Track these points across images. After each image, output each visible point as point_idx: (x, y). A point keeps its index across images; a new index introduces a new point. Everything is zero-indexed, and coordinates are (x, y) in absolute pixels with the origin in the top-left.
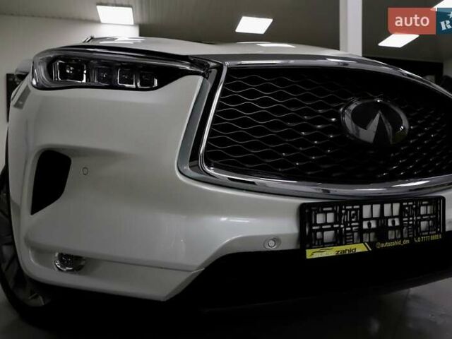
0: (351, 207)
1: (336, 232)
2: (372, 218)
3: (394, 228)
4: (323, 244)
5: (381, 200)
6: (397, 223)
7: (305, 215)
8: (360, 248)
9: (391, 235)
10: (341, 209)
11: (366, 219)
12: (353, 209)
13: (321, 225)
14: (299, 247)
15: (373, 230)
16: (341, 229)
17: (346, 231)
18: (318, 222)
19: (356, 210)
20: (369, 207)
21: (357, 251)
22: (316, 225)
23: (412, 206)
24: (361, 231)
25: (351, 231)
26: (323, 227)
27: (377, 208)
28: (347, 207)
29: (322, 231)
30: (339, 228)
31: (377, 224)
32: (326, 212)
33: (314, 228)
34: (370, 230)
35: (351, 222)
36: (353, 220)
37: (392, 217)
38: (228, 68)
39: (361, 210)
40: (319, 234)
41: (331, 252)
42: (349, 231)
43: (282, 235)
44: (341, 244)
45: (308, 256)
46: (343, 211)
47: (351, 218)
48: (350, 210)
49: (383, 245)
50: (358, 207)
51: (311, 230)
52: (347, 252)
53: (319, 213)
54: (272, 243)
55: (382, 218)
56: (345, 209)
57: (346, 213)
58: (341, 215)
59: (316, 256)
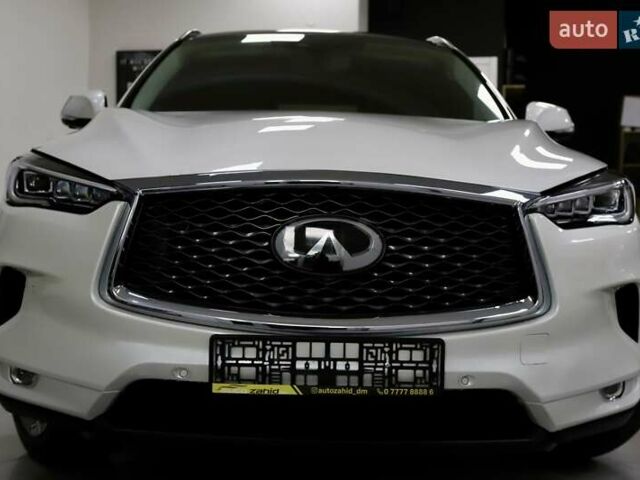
0: (279, 343)
1: (257, 369)
2: (311, 358)
3: (347, 373)
4: (239, 379)
5: (328, 338)
6: (354, 368)
7: (218, 345)
8: (286, 390)
9: (341, 380)
10: (265, 344)
11: (302, 359)
12: (282, 345)
13: (237, 359)
15: (313, 372)
16: (264, 367)
17: (271, 370)
18: (234, 356)
19: (287, 347)
20: (306, 344)
21: (280, 393)
22: (230, 358)
23: (382, 349)
24: (293, 371)
25: (278, 370)
26: (240, 362)
27: (319, 349)
28: (274, 343)
29: (239, 365)
30: (262, 365)
31: (319, 366)
32: (244, 347)
33: (228, 362)
34: (307, 372)
35: (279, 360)
36: (282, 358)
37: (344, 359)
39: (294, 347)
40: (234, 369)
41: (244, 389)
42: (275, 370)
44: (263, 383)
45: (215, 391)
46: (268, 347)
47: (279, 355)
48: (279, 347)
49: (321, 391)
50: (290, 343)
51: (223, 364)
52: (266, 392)
53: (234, 346)
54: (183, 373)
55: (327, 358)
56: (270, 344)
57: (272, 349)
58: (265, 351)
59: (225, 391)
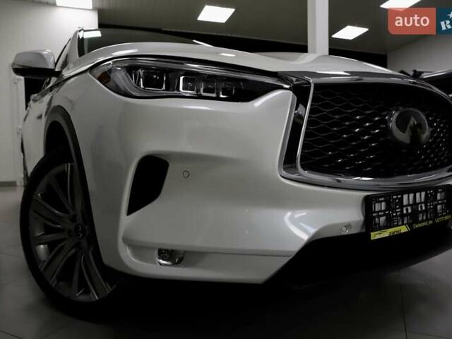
1: (387, 218)
2: (409, 205)
3: (422, 212)
4: (380, 227)
5: (414, 190)
6: (424, 208)
7: (368, 203)
8: (404, 229)
9: (420, 217)
10: (390, 199)
11: (405, 206)
12: (397, 198)
13: (378, 212)
14: (364, 230)
15: (410, 214)
16: (390, 215)
17: (393, 216)
18: (377, 210)
19: (399, 199)
20: (407, 195)
21: (402, 231)
22: (375, 212)
23: (432, 193)
24: (402, 216)
25: (396, 216)
26: (379, 214)
27: (411, 196)
28: (394, 197)
29: (379, 217)
31: (412, 209)
32: (381, 202)
33: (374, 215)
34: (407, 214)
35: (396, 209)
36: (397, 207)
37: (421, 203)
38: (315, 84)
39: (402, 198)
40: (377, 219)
41: (386, 234)
43: (353, 222)
44: (390, 227)
45: (372, 238)
47: (396, 205)
49: (417, 226)
50: (399, 196)
51: (372, 217)
52: (396, 233)
53: (377, 202)
54: (344, 229)
55: (415, 204)
57: (393, 202)
58: (390, 203)
59: (378, 237)
